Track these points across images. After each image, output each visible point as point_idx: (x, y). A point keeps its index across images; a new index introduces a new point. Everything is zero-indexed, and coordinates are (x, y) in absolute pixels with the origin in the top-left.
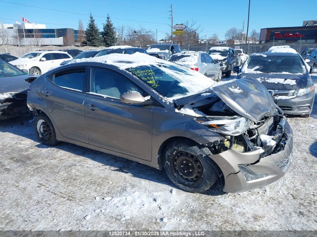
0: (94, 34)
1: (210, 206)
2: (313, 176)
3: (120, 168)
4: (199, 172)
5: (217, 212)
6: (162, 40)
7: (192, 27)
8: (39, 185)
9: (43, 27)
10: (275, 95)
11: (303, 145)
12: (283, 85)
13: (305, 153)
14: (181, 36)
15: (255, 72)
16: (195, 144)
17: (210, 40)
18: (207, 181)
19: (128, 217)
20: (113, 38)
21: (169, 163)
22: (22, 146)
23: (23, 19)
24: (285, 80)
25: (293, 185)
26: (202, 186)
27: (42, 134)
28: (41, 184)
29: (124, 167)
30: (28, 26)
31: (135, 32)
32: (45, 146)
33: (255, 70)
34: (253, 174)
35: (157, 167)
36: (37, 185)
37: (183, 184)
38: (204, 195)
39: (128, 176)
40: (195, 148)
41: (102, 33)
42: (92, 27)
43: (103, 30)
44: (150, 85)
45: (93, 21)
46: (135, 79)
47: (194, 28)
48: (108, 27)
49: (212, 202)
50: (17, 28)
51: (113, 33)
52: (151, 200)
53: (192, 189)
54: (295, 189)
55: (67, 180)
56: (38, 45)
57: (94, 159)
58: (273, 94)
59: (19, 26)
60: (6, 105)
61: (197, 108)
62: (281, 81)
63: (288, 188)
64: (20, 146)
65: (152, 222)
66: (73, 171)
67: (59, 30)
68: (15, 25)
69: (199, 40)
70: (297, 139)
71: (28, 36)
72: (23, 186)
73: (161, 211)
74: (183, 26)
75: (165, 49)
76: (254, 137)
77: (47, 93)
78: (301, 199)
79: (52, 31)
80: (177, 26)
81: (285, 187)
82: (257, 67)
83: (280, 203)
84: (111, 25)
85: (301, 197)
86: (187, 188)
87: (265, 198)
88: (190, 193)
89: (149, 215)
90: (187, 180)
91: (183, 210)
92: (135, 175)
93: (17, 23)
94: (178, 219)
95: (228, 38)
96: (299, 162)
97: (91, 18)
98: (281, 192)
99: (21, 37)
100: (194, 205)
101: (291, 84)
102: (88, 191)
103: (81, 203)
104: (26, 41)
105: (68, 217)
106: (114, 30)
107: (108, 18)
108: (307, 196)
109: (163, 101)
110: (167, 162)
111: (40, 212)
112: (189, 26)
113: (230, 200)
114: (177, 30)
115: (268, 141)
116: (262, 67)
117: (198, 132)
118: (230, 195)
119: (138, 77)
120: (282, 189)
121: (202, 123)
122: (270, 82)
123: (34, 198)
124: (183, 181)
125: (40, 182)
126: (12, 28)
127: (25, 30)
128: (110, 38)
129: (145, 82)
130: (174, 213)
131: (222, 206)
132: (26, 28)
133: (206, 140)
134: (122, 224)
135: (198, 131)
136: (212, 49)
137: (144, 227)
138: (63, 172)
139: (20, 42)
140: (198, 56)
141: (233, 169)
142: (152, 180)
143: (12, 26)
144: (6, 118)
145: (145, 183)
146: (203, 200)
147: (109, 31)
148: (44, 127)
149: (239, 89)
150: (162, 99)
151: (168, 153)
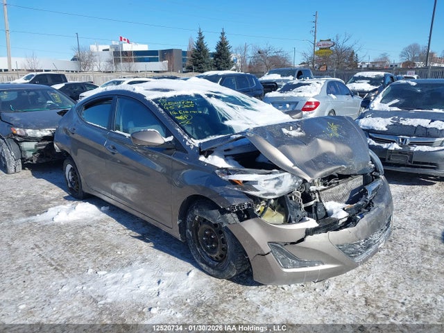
0: (202, 56)
1: (230, 300)
2: (422, 274)
3: (143, 234)
4: (223, 249)
5: (232, 310)
6: (304, 63)
7: (344, 43)
8: (34, 247)
9: (144, 48)
10: (412, 144)
11: (436, 225)
12: (426, 128)
13: (431, 238)
14: (325, 57)
15: (388, 109)
16: (215, 206)
17: (376, 63)
18: (231, 262)
19: (109, 300)
20: (228, 62)
21: (190, 233)
22: (48, 196)
23: (121, 38)
24: (433, 121)
25: (377, 284)
26: (226, 269)
27: (71, 183)
28: (36, 245)
29: (148, 234)
30: (127, 47)
31: (259, 52)
32: (72, 198)
33: (390, 106)
34: (296, 260)
35: (178, 236)
36: (32, 246)
37: (207, 264)
38: (232, 283)
39: (145, 246)
40: (216, 212)
41: (213, 55)
42: (200, 47)
43: (215, 51)
44: (177, 122)
45: (201, 39)
46: (160, 113)
47: (347, 45)
48: (222, 46)
49: (237, 295)
50: (113, 50)
51: (228, 54)
52: (155, 281)
53: (216, 273)
54: (377, 290)
55: (70, 243)
56: (130, 72)
57: (118, 220)
58: (407, 143)
59: (116, 47)
60: (44, 145)
61: (233, 155)
62: (425, 123)
63: (367, 287)
64: (45, 196)
65: (135, 311)
66: (83, 233)
67: (163, 52)
68: (112, 46)
69: (360, 64)
70: (432, 216)
71: (125, 60)
72: (16, 246)
73: (156, 299)
74: (329, 43)
75: (288, 75)
76: (312, 203)
77: (74, 129)
78: (378, 307)
79: (155, 53)
80: (321, 43)
81: (363, 286)
82: (396, 101)
83: (339, 308)
84: (226, 44)
85: (380, 304)
86: (211, 270)
87: (321, 299)
88: (214, 278)
89: (138, 301)
90: (211, 258)
91: (189, 301)
92: (156, 247)
93: (114, 43)
94: (173, 312)
95: (405, 59)
96: (411, 249)
97: (200, 34)
98: (350, 293)
99: (117, 61)
100: (208, 295)
101: (440, 129)
102: (85, 260)
103: (67, 275)
104: (123, 65)
105: (40, 291)
106: (230, 50)
107: (223, 34)
108: (390, 304)
109: (187, 143)
110: (188, 230)
111: (13, 281)
112: (340, 42)
113: (265, 294)
114: (321, 49)
115: (335, 212)
116: (403, 100)
117: (219, 190)
118: (269, 288)
119: (164, 110)
120: (356, 288)
121: (223, 178)
122: (406, 124)
123: (19, 262)
124: (207, 259)
125: (38, 243)
126: (108, 50)
127: (122, 52)
128: (224, 61)
129: (172, 117)
130: (172, 303)
131: (246, 301)
132: (124, 50)
133: (228, 202)
134: (97, 307)
135: (219, 188)
136: (358, 74)
137: (122, 316)
138: (70, 233)
139: (116, 67)
140: (323, 84)
141: (260, 248)
142: (173, 255)
143: (108, 47)
144: (44, 161)
145: (162, 258)
146: (226, 290)
147: (222, 52)
148: (72, 175)
149: (301, 131)
150: (186, 141)
151: (189, 218)
